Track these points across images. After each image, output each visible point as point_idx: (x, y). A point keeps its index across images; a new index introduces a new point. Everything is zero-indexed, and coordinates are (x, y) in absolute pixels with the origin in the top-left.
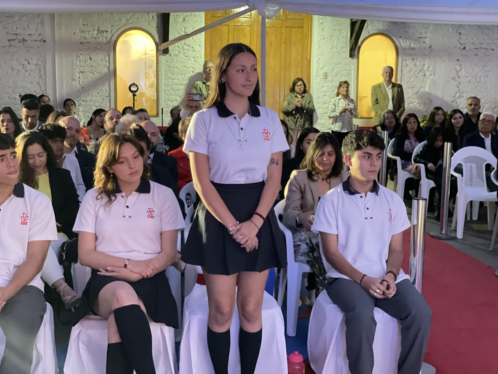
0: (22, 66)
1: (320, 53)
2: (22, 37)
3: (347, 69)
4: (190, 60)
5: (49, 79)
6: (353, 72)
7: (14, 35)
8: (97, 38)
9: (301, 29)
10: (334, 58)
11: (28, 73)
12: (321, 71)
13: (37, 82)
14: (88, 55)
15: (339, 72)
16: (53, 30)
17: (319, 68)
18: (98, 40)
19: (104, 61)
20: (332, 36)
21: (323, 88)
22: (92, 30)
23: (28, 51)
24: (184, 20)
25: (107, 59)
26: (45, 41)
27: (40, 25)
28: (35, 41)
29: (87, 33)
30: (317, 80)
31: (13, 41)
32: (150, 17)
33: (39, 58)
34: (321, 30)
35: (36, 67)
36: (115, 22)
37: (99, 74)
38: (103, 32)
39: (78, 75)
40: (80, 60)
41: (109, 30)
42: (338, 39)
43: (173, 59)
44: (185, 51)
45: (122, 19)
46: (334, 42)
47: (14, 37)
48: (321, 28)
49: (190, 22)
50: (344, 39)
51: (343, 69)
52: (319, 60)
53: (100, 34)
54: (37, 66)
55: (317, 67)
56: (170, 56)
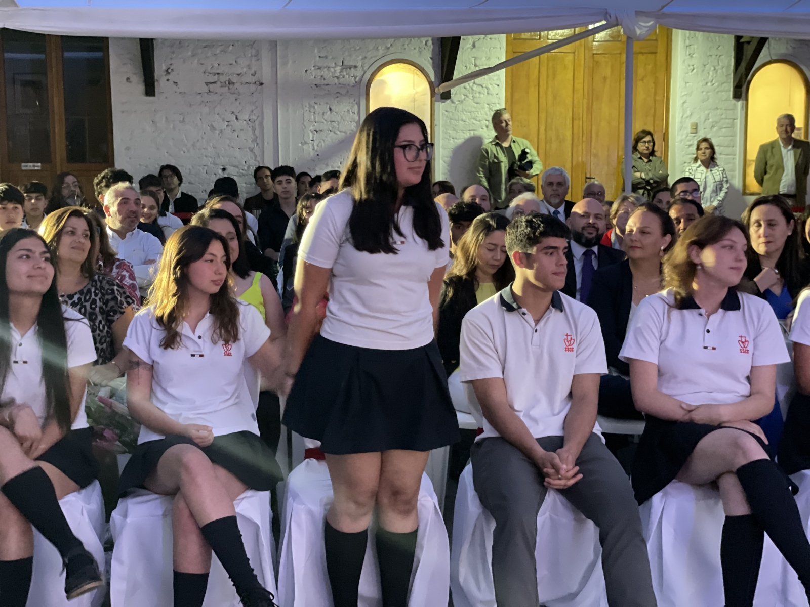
0: (227, 124)
1: (686, 93)
2: (228, 79)
3: (728, 118)
4: (484, 108)
5: (268, 143)
6: (738, 122)
7: (215, 75)
8: (341, 77)
9: (653, 56)
10: (708, 99)
11: (236, 134)
12: (687, 120)
13: (249, 148)
14: (327, 103)
15: (717, 123)
16: (275, 66)
17: (685, 116)
18: (342, 81)
19: (351, 113)
20: (705, 66)
21: (691, 148)
22: (333, 65)
23: (236, 100)
24: (474, 46)
25: (356, 110)
26: (262, 84)
27: (254, 59)
28: (247, 83)
29: (325, 70)
30: (682, 135)
31: (214, 85)
32: (422, 42)
33: (252, 111)
34: (688, 57)
35: (248, 124)
36: (368, 51)
37: (343, 134)
38: (350, 68)
39: (311, 135)
40: (314, 113)
41: (359, 64)
42: (715, 69)
43: (456, 107)
44: (475, 95)
45: (380, 48)
46: (709, 73)
47: (216, 78)
48: (688, 53)
49: (484, 48)
50: (724, 69)
51: (724, 116)
52: (685, 105)
53: (346, 71)
54: (249, 122)
55: (681, 115)
56: (453, 102)
